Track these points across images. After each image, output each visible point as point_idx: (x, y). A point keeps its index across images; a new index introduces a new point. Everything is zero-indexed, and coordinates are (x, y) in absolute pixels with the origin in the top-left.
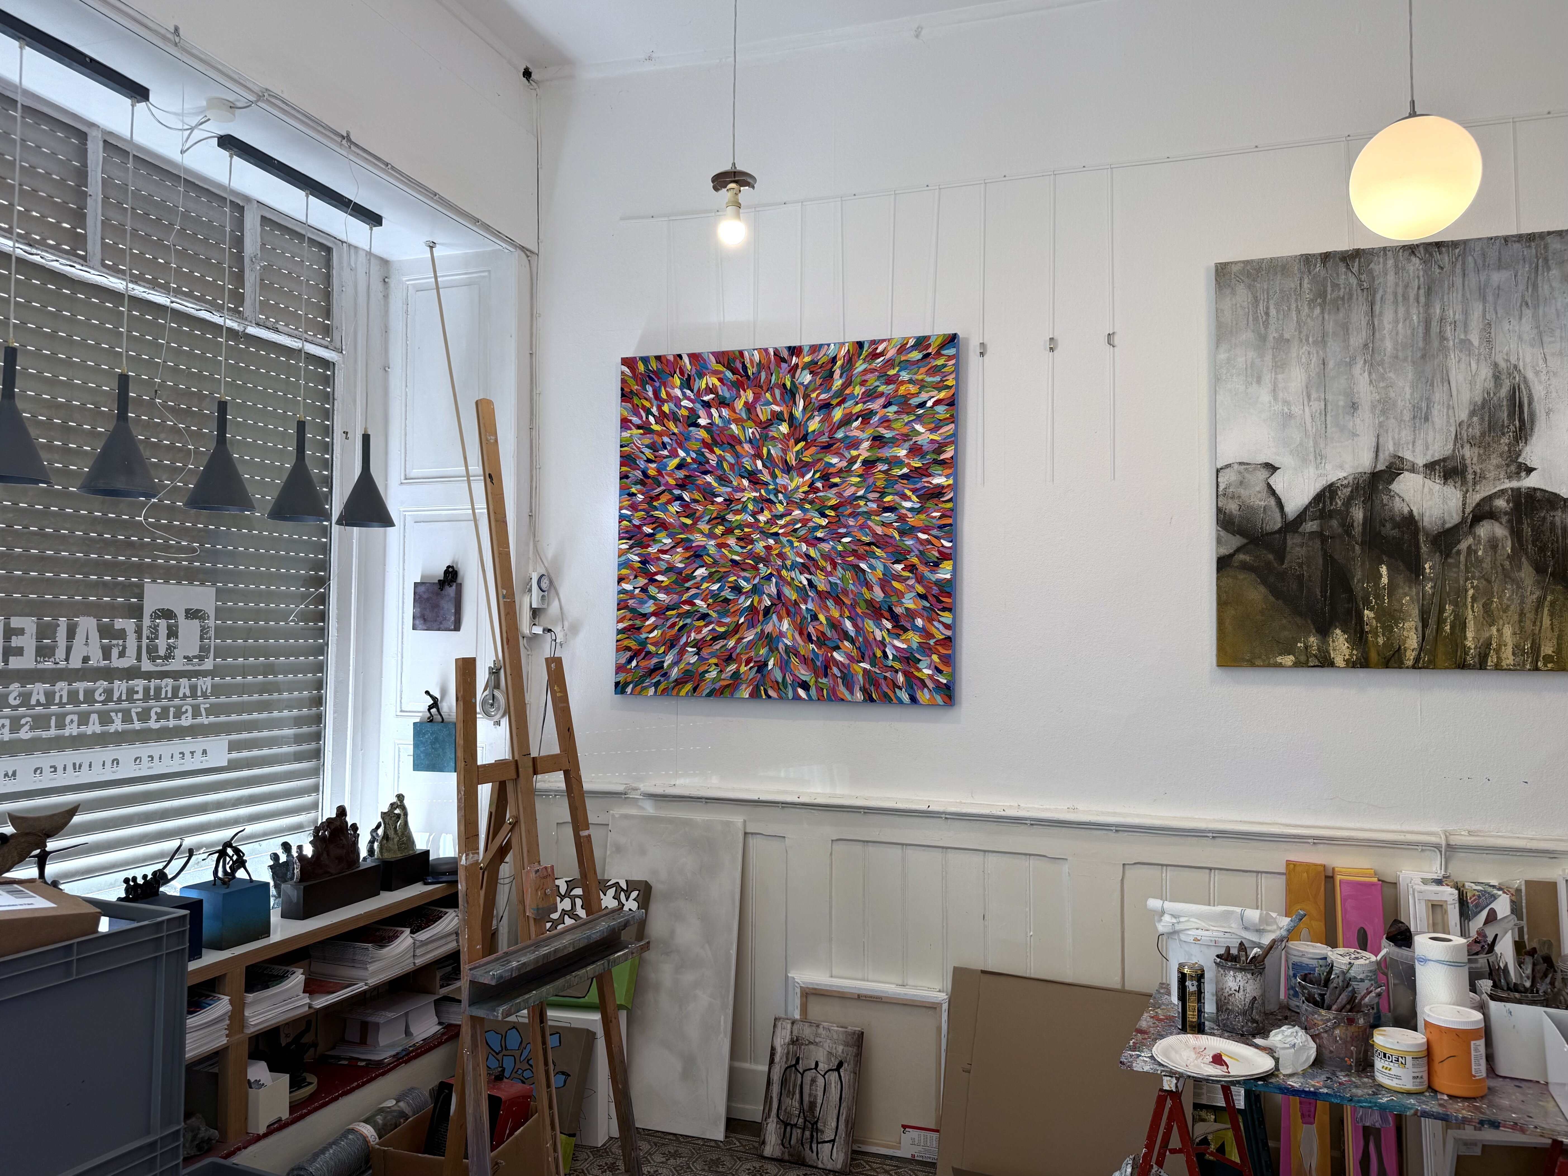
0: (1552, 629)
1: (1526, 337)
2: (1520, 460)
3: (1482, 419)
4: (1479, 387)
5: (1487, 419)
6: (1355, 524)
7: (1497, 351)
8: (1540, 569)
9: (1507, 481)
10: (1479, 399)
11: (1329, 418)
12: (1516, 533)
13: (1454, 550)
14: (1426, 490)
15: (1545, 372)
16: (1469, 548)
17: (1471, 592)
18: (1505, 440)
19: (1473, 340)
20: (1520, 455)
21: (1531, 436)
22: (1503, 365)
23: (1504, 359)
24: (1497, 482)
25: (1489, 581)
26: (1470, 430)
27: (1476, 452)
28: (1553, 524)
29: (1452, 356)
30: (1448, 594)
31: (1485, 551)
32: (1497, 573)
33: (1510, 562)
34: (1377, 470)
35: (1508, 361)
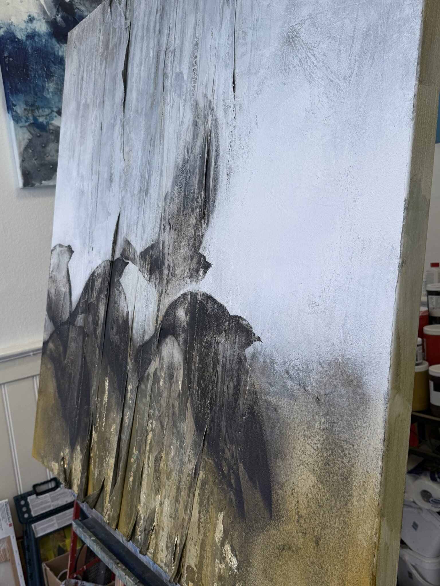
0: (199, 527)
1: (222, 54)
2: (201, 251)
3: (180, 188)
4: (182, 143)
5: (183, 188)
6: (99, 322)
7: (199, 84)
8: (199, 426)
9: (189, 281)
10: (180, 161)
11: (99, 194)
12: (187, 360)
13: (146, 373)
14: (139, 286)
15: (232, 106)
16: (155, 373)
17: (150, 435)
18: (193, 221)
19: (184, 73)
20: (201, 242)
21: (212, 212)
22: (202, 103)
23: (203, 93)
24: (183, 282)
25: (162, 427)
26: (172, 205)
27: (172, 236)
28: (216, 354)
29: (169, 101)
30: (137, 431)
31: (164, 383)
32: (168, 416)
33: (179, 404)
34: (115, 258)
35: (205, 96)
